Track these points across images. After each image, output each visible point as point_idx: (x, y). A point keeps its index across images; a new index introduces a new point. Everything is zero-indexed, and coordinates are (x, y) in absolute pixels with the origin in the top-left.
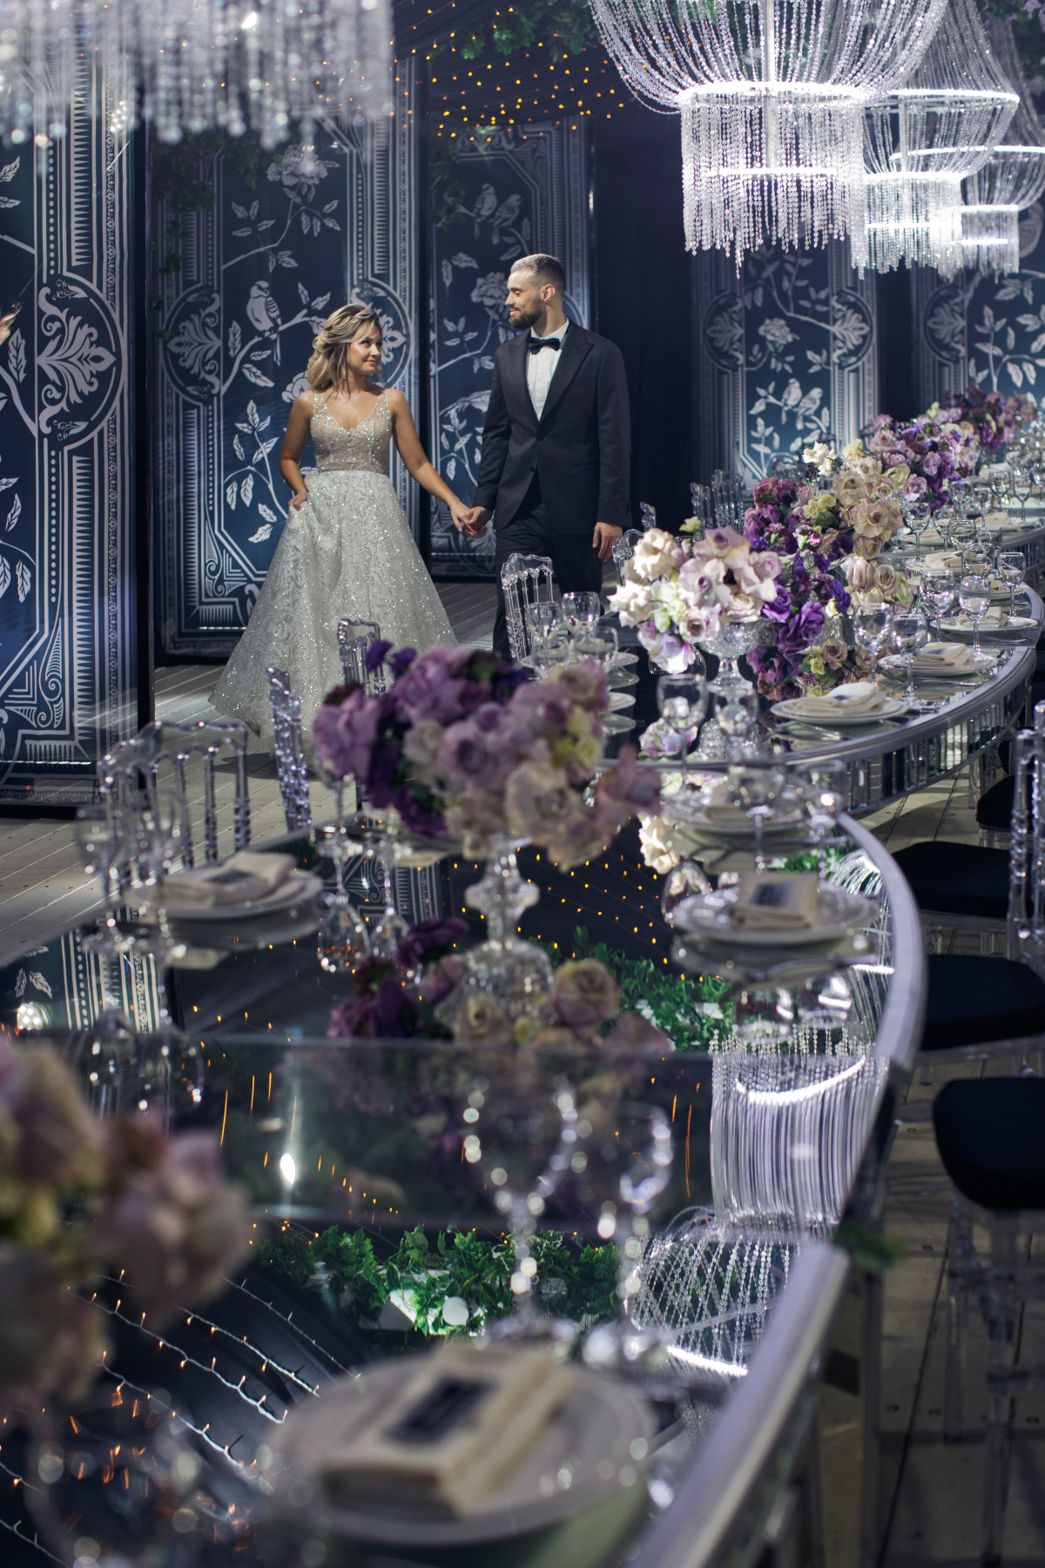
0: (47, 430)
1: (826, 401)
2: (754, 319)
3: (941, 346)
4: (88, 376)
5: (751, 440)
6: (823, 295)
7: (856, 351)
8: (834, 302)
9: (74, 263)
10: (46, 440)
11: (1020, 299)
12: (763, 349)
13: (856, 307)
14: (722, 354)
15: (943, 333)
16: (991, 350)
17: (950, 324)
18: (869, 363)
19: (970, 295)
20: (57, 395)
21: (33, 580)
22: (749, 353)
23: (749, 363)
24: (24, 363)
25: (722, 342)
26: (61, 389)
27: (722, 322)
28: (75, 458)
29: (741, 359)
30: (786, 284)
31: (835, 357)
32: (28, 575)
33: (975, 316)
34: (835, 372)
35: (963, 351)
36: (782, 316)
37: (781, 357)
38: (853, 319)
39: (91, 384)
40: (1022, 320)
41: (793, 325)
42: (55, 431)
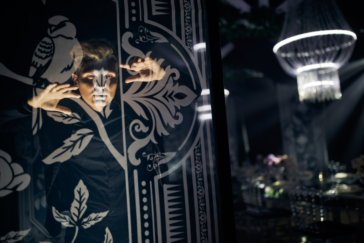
0: (137, 162)
4: (173, 111)
9: (154, 13)
10: (135, 172)
20: (145, 129)
28: (166, 187)
39: (176, 118)
42: (145, 162)
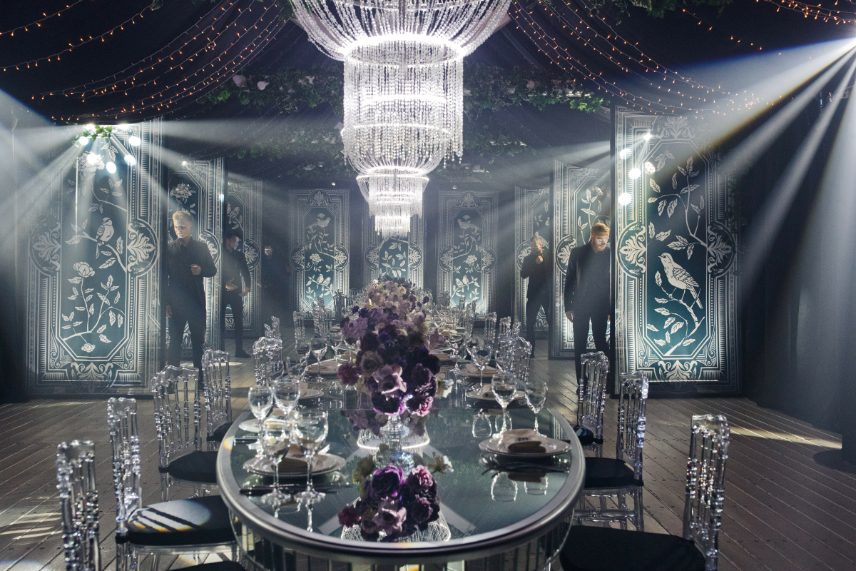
0: (130, 271)
1: (332, 281)
2: (308, 254)
3: (371, 264)
4: (145, 253)
5: (306, 294)
6: (332, 246)
7: (343, 265)
8: (335, 248)
9: (141, 216)
10: (130, 274)
11: (397, 249)
12: (311, 264)
13: (343, 250)
14: (297, 265)
15: (372, 260)
16: (387, 265)
17: (374, 257)
18: (347, 269)
19: (380, 247)
20: (134, 259)
21: (124, 320)
22: (306, 265)
23: (306, 268)
24: (122, 248)
25: (297, 261)
26: (136, 257)
27: (297, 254)
28: (140, 280)
29: (304, 267)
30: (319, 242)
31: (335, 267)
32: (122, 318)
33: (382, 254)
34: (335, 272)
35: (378, 266)
36: (318, 253)
37: (317, 266)
38: (342, 254)
39: (146, 256)
40: (397, 256)
41: (322, 256)
42: (133, 271)
